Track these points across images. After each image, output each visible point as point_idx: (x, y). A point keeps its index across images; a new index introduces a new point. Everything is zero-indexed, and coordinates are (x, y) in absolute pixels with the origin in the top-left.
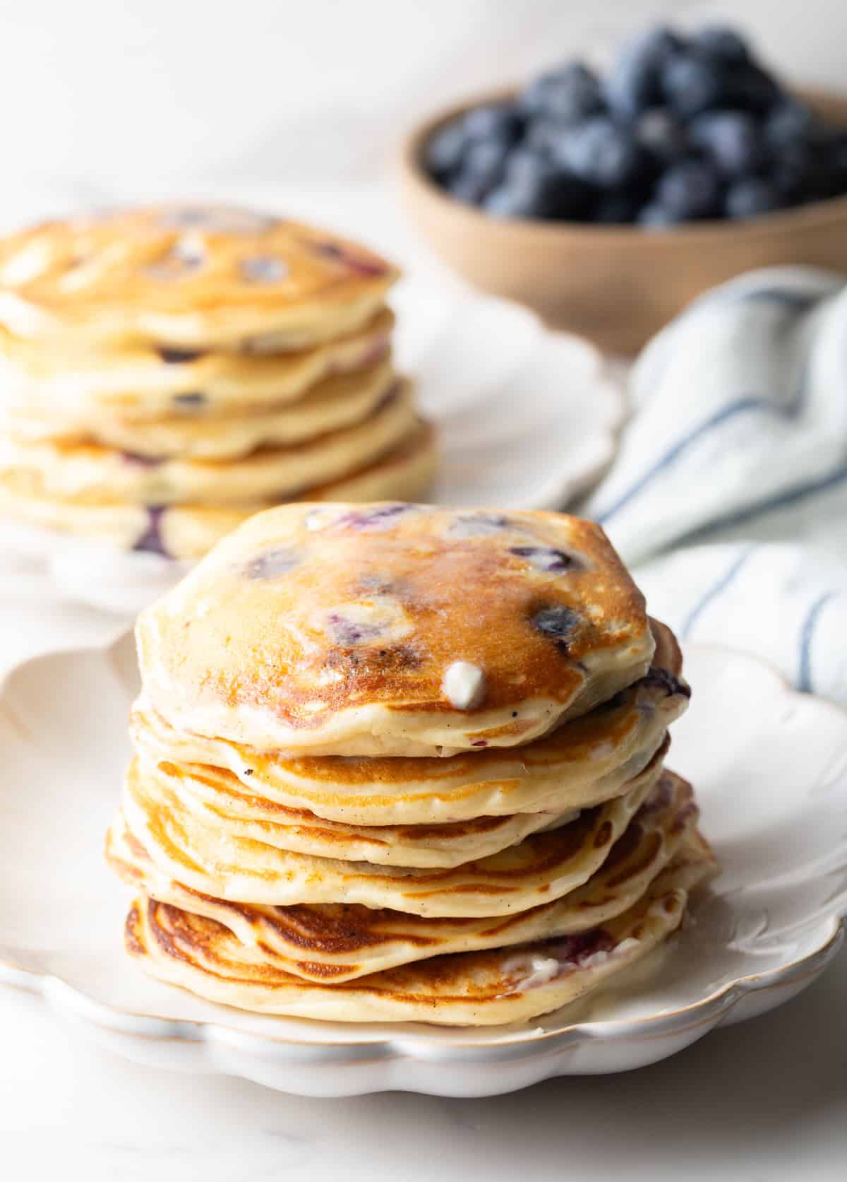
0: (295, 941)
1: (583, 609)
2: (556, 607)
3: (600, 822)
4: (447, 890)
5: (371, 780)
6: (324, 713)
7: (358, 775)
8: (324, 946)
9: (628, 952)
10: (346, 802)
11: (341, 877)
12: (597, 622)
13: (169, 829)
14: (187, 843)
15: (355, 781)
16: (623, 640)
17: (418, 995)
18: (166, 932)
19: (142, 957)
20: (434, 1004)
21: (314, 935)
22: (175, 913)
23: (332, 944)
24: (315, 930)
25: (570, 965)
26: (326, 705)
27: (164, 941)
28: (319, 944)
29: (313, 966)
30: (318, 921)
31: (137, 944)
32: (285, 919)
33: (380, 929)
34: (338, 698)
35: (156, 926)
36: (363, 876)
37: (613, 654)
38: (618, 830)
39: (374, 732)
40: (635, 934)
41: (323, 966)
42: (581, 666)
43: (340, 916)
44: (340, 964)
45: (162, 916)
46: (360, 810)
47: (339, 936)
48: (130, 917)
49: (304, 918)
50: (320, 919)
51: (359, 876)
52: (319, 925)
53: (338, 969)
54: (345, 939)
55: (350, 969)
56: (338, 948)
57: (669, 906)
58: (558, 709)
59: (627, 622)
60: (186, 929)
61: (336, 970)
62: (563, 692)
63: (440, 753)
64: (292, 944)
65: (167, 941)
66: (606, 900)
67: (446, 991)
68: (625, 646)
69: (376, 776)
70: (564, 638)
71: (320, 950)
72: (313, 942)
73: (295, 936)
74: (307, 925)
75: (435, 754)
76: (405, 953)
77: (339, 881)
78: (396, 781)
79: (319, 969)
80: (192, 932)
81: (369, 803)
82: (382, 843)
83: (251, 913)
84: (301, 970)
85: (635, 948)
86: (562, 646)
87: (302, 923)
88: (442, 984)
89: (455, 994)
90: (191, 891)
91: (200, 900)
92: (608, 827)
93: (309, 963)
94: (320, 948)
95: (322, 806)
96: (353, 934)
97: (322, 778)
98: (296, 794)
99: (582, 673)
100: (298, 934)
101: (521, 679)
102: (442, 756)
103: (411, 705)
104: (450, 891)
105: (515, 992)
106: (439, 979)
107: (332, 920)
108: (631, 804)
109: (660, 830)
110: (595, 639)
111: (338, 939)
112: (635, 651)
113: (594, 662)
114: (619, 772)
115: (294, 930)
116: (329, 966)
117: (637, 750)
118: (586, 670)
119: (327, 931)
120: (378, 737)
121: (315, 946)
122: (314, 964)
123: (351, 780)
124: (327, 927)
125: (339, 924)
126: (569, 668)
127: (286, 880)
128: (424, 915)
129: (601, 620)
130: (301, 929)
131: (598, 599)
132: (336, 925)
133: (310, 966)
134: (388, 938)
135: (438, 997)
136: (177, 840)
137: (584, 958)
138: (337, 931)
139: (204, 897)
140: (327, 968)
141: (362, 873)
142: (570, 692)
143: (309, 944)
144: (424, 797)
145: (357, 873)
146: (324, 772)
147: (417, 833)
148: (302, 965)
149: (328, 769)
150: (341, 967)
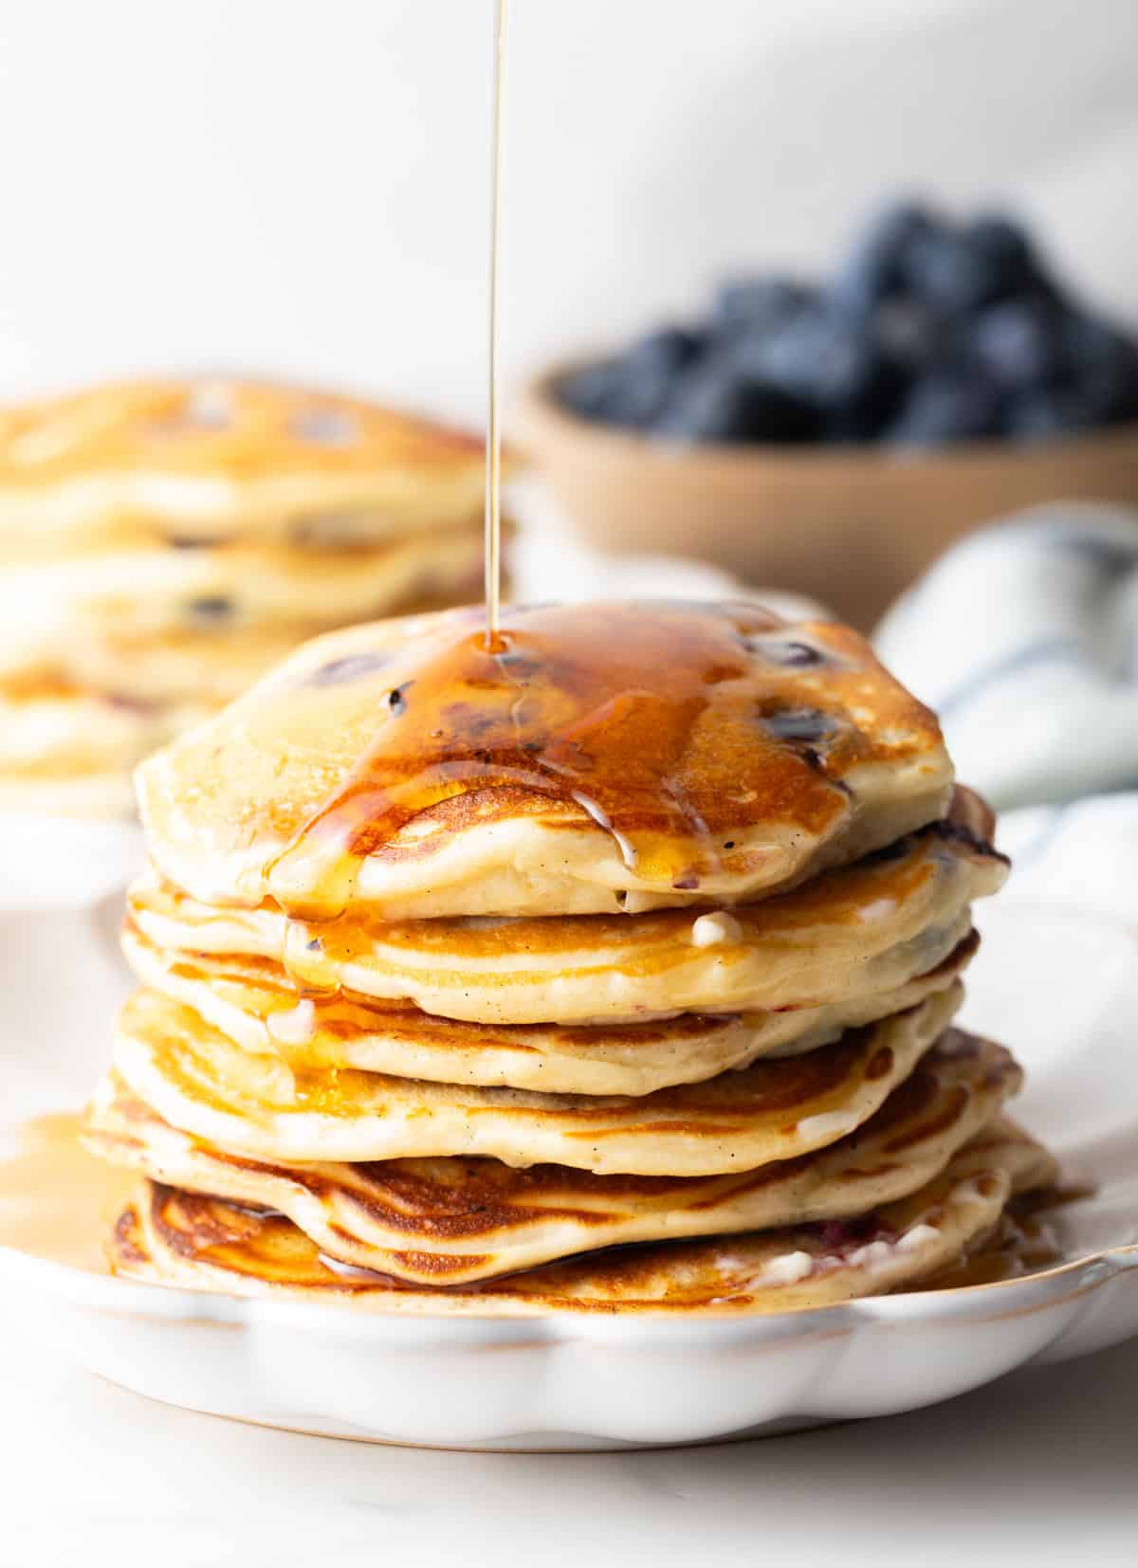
0: (389, 1221)
1: (842, 712)
2: (800, 709)
3: (874, 1048)
4: (633, 1128)
5: (512, 950)
6: (437, 836)
7: (489, 945)
8: (436, 1227)
9: (922, 1246)
10: (474, 981)
11: (465, 1111)
12: (865, 729)
13: (187, 1066)
14: (215, 1080)
15: (487, 952)
16: (905, 753)
17: (586, 1299)
18: (180, 1232)
19: (143, 1266)
20: (614, 1310)
21: (419, 1211)
22: (196, 1202)
23: (449, 1223)
24: (422, 1204)
25: (832, 1261)
26: (443, 824)
27: (178, 1242)
28: (428, 1224)
29: (418, 1257)
30: (426, 1191)
31: (134, 1251)
32: (373, 1190)
33: (526, 1202)
34: (461, 815)
35: (164, 1228)
36: (499, 1109)
37: (892, 771)
38: (903, 1064)
39: (519, 867)
40: (932, 1222)
41: (434, 1258)
42: (842, 785)
43: (460, 1183)
44: (461, 1254)
45: (175, 1214)
46: (495, 994)
47: (460, 1213)
48: (122, 1220)
49: (404, 1187)
50: (429, 1187)
51: (492, 1109)
52: (427, 1196)
53: (459, 1260)
54: (470, 1216)
55: (478, 1261)
56: (458, 1229)
57: (984, 1187)
58: (807, 842)
59: (912, 731)
60: (213, 1225)
61: (456, 1262)
62: (816, 819)
63: (623, 905)
64: (385, 1224)
65: (180, 1243)
66: (884, 1169)
67: (632, 1293)
68: (910, 763)
69: (519, 945)
70: (815, 747)
71: (428, 1233)
72: (418, 1221)
73: (389, 1213)
74: (408, 1197)
75: (613, 907)
76: (563, 1237)
77: (459, 1117)
78: (555, 951)
79: (428, 1262)
80: (220, 1229)
81: (510, 982)
82: (529, 1048)
83: (318, 1184)
84: (401, 1264)
85: (934, 1242)
86: (812, 758)
87: (402, 1194)
88: (625, 1286)
89: (646, 1296)
90: (223, 1157)
91: (235, 1168)
92: (886, 1057)
93: (413, 1253)
94: (430, 1229)
95: (435, 989)
96: (483, 1209)
97: (434, 949)
98: (393, 973)
99: (845, 796)
100: (394, 1211)
101: (751, 797)
102: (624, 909)
103: (577, 821)
104: (640, 1130)
105: (743, 1294)
106: (620, 1279)
107: (448, 1190)
108: (922, 1031)
109: (967, 1085)
110: (860, 749)
111: (459, 1216)
112: (925, 770)
113: (863, 781)
114: (906, 952)
115: (386, 1205)
116: (445, 1257)
117: (933, 919)
118: (851, 793)
119: (441, 1206)
120: (526, 874)
121: (422, 1227)
122: (420, 1254)
123: (480, 952)
124: (442, 1200)
125: (460, 1194)
126: (823, 787)
127: (376, 1118)
128: (600, 1170)
129: (872, 726)
130: (401, 1205)
131: (865, 702)
132: (455, 1196)
133: (415, 1258)
134: (539, 1214)
135: (619, 1302)
136: (200, 1078)
137: (852, 1251)
138: (456, 1204)
139: (243, 1164)
140: (442, 1259)
141: (495, 1105)
142: (828, 819)
143: (412, 1224)
144: (597, 971)
145: (490, 1106)
146: (438, 940)
147: (586, 1034)
148: (401, 1256)
149: (444, 937)
150: (464, 1259)
